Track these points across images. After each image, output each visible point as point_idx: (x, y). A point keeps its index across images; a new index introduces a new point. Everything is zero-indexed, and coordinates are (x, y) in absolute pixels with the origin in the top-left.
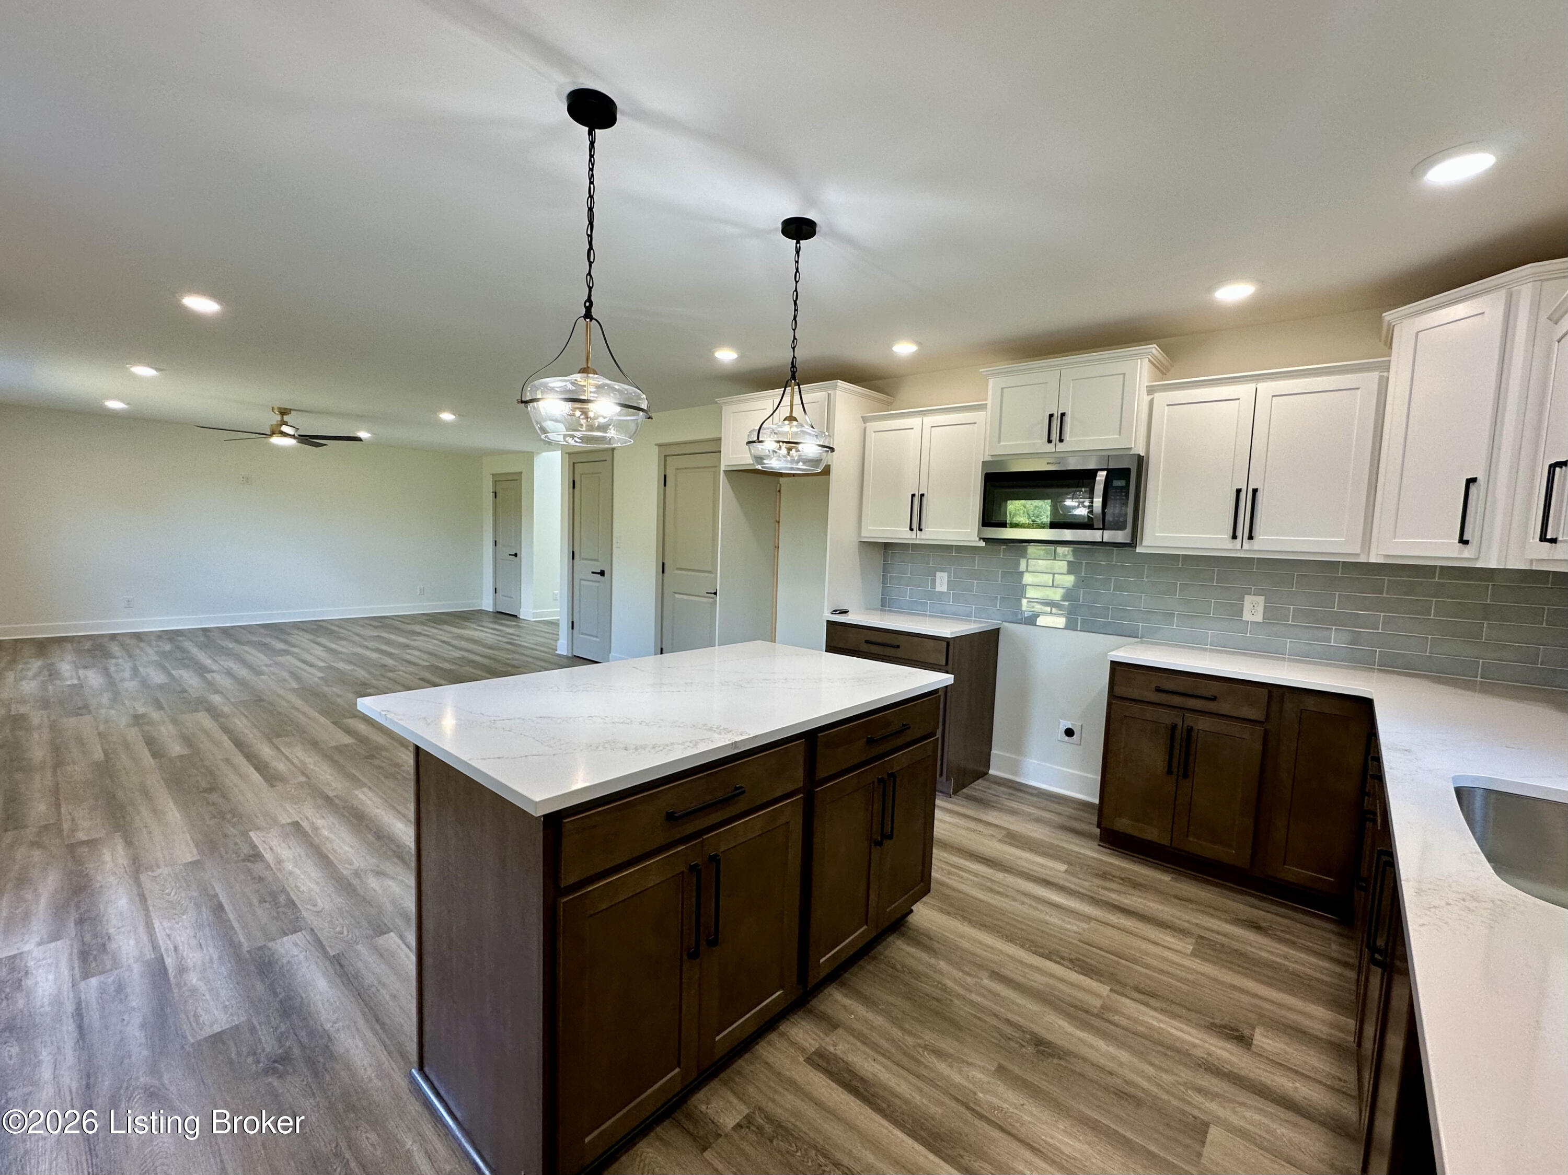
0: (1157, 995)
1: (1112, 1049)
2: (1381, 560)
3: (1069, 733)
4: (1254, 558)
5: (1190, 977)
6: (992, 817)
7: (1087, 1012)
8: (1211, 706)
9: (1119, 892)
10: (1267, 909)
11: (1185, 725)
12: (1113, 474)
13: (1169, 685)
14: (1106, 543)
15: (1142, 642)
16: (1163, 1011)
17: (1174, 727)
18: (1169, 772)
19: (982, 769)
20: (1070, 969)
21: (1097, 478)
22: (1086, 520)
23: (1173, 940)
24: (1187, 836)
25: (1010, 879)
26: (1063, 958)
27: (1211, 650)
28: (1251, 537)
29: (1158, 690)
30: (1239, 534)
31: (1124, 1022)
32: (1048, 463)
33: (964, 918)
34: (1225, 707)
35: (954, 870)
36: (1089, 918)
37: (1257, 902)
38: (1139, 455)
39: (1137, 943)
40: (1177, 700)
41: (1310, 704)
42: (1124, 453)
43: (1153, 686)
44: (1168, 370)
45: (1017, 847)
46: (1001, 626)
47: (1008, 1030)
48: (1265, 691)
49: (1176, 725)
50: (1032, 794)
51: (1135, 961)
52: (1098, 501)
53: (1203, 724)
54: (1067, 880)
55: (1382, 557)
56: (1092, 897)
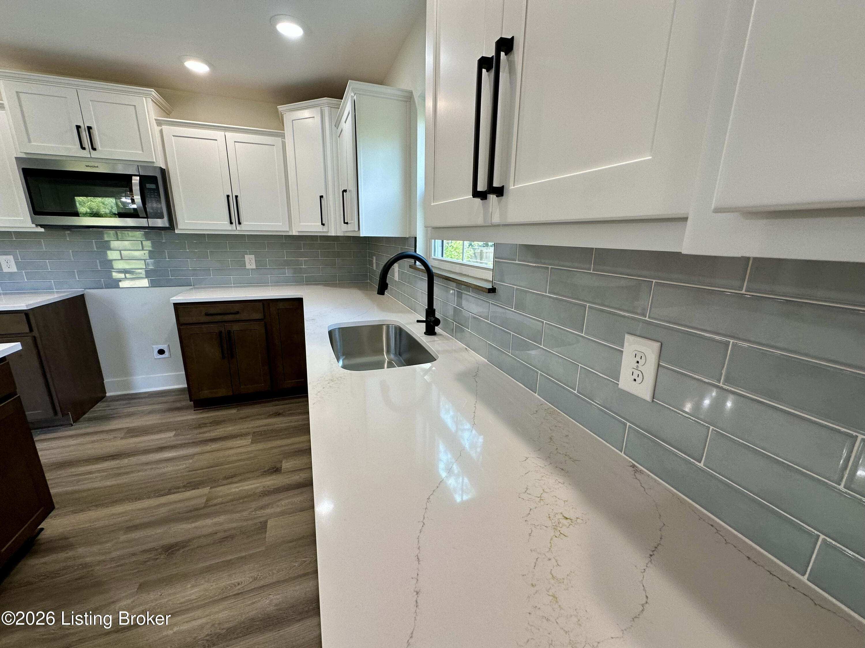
0: (236, 475)
1: (216, 520)
2: (297, 234)
3: (161, 352)
4: (245, 235)
5: (252, 455)
6: (115, 425)
7: (197, 509)
8: (238, 317)
9: (209, 431)
10: (282, 404)
11: (226, 330)
12: (144, 180)
13: (212, 311)
14: (151, 227)
15: (195, 288)
16: (240, 481)
17: (220, 332)
18: (223, 357)
19: (100, 395)
20: (185, 491)
21: (133, 181)
22: (132, 211)
23: (242, 442)
24: (240, 387)
25: (134, 460)
26: (179, 488)
27: (234, 287)
28: (240, 223)
29: (207, 314)
30: (233, 221)
31: (219, 500)
32: (87, 166)
33: (97, 506)
34: (244, 316)
35: (80, 477)
36: (192, 456)
37: (277, 403)
38: (161, 167)
39: (221, 454)
40: (219, 318)
41: (281, 305)
42: (149, 165)
43: (203, 313)
44: (171, 113)
45: (136, 436)
46: (85, 292)
47: (146, 556)
48: (261, 304)
49: (221, 331)
50: (144, 398)
51: (222, 464)
52: (138, 198)
53: (235, 327)
54: (177, 440)
55: (297, 232)
56: (193, 442)
